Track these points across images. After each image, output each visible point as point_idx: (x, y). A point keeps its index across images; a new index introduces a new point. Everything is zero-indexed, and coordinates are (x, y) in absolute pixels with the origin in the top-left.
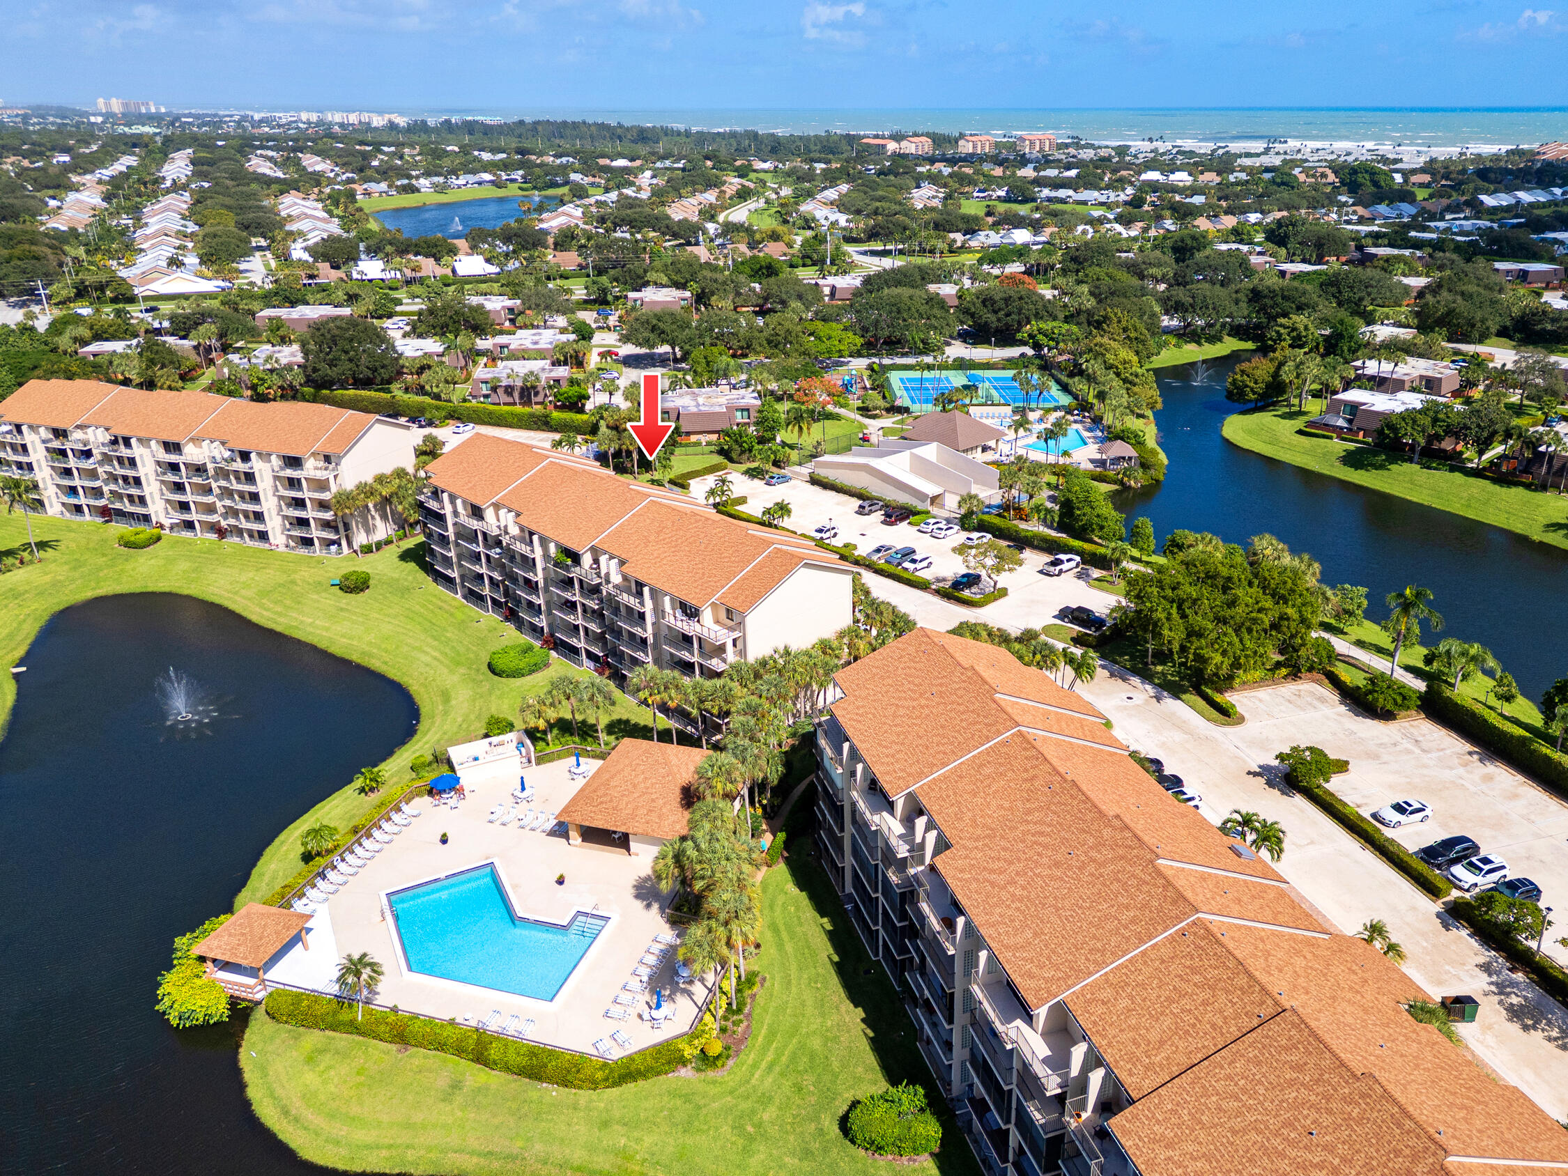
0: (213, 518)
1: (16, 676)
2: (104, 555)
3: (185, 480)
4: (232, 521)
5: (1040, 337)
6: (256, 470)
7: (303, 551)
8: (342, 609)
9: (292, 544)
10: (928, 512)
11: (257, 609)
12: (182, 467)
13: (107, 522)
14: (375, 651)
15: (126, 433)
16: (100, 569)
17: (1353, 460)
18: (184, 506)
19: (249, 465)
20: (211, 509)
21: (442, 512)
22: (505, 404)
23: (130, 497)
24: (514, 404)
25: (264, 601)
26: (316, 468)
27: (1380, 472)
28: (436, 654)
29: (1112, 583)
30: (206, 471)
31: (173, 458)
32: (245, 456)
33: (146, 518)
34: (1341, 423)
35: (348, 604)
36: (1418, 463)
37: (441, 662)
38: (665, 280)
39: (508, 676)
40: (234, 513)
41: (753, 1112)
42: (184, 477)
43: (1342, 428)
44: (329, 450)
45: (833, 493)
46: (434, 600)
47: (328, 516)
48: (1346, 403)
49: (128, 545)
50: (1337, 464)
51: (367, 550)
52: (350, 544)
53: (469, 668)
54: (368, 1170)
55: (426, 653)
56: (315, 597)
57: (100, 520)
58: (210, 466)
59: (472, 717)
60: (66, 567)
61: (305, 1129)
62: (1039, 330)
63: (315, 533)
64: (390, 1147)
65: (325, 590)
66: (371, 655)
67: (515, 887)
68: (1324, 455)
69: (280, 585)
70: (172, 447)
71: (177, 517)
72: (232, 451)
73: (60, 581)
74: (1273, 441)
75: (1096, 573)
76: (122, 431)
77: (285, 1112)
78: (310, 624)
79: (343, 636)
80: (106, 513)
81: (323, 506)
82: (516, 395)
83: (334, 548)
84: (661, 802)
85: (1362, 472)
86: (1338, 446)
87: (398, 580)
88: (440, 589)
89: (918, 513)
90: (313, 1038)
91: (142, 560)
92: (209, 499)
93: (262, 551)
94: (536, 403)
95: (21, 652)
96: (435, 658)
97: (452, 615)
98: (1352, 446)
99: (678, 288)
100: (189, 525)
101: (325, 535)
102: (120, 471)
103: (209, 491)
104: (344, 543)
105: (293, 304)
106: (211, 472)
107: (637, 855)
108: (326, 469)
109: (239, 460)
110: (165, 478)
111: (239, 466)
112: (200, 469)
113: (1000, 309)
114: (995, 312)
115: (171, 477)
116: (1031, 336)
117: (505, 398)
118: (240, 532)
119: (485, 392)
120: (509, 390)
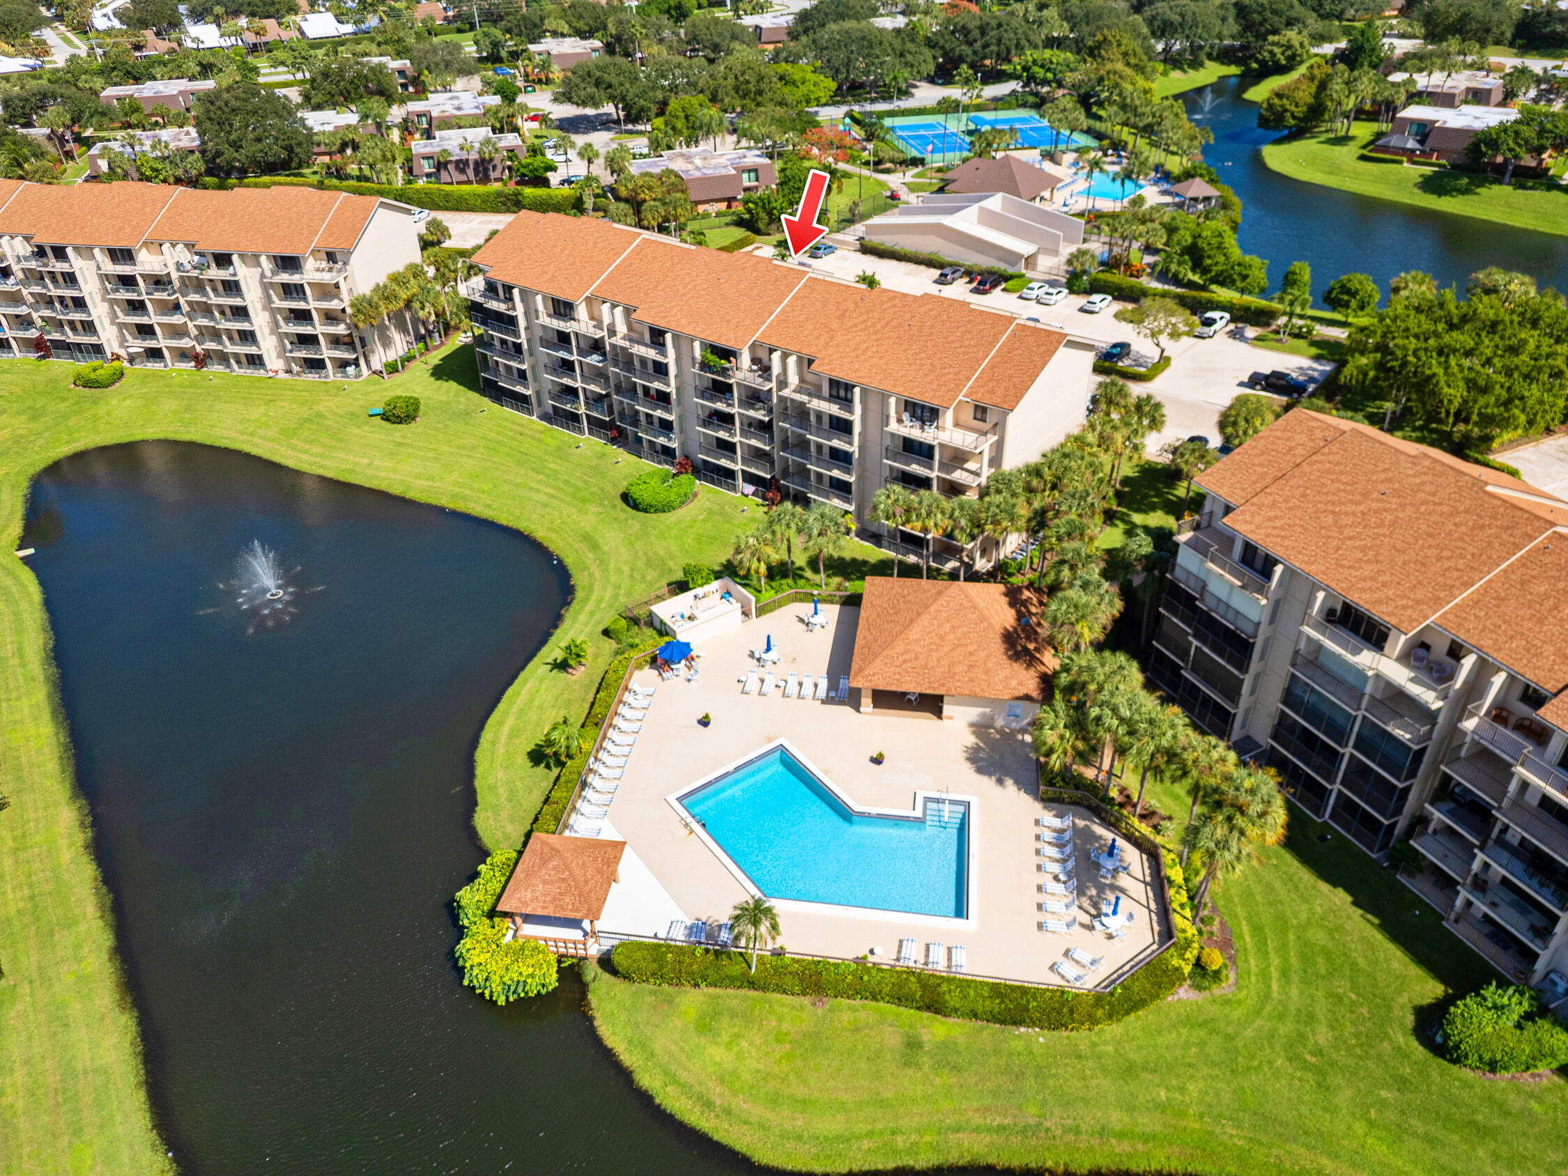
0: (186, 343)
1: (26, 560)
2: (64, 399)
3: (144, 297)
4: (211, 346)
5: (1036, 69)
6: (240, 277)
7: (312, 377)
8: (400, 444)
9: (296, 368)
10: (1022, 276)
11: (290, 452)
12: (140, 280)
13: (43, 357)
14: (467, 492)
15: (57, 241)
16: (65, 417)
17: (1430, 185)
18: (145, 331)
19: (231, 270)
20: (179, 332)
21: (511, 313)
22: (458, 183)
23: (72, 324)
24: (469, 182)
25: (294, 441)
26: (318, 270)
27: (1470, 197)
28: (548, 490)
29: (1280, 341)
30: (170, 282)
31: (125, 269)
32: (223, 260)
33: (98, 349)
34: (1411, 144)
35: (404, 437)
36: (1509, 184)
37: (562, 500)
38: (566, 29)
39: (656, 511)
40: (215, 334)
41: (1301, 1036)
42: (142, 292)
43: (1413, 151)
44: (332, 245)
45: (893, 263)
46: (508, 425)
47: (341, 329)
48: (1412, 121)
49: (90, 384)
50: (1416, 191)
51: (393, 368)
52: (367, 362)
53: (602, 505)
54: (855, 1169)
55: (538, 491)
56: (357, 431)
57: (33, 356)
58: (175, 276)
59: (641, 564)
60: (23, 418)
61: (745, 1123)
62: (1034, 62)
63: (327, 353)
64: (870, 1134)
65: (366, 423)
66: (464, 498)
67: (826, 772)
68: (1400, 181)
69: (306, 420)
70: (122, 255)
71: (137, 345)
72: (201, 255)
73: (22, 436)
74: (1334, 169)
75: (1251, 332)
76: (48, 239)
77: (708, 1105)
78: (369, 465)
79: (418, 477)
80: (41, 348)
81: (330, 317)
82: (470, 172)
83: (351, 370)
84: (982, 654)
85: (1448, 198)
86: (1413, 172)
87: (448, 403)
88: (507, 412)
89: (1010, 278)
90: (692, 1000)
91: (114, 402)
92: (177, 319)
93: (259, 379)
94: (497, 180)
95: (16, 529)
96: (552, 496)
97: (540, 441)
98: (1428, 170)
99: (584, 38)
100: (155, 354)
101: (338, 354)
102: (54, 292)
103: (177, 307)
104: (362, 362)
105: (137, 80)
106: (177, 284)
107: (951, 718)
108: (330, 270)
109: (213, 265)
110: (118, 296)
111: (215, 273)
112: (159, 282)
113: (975, 41)
114: (970, 44)
115: (125, 295)
116: (1025, 68)
117: (457, 176)
118: (223, 358)
119: (427, 170)
120: (461, 165)
